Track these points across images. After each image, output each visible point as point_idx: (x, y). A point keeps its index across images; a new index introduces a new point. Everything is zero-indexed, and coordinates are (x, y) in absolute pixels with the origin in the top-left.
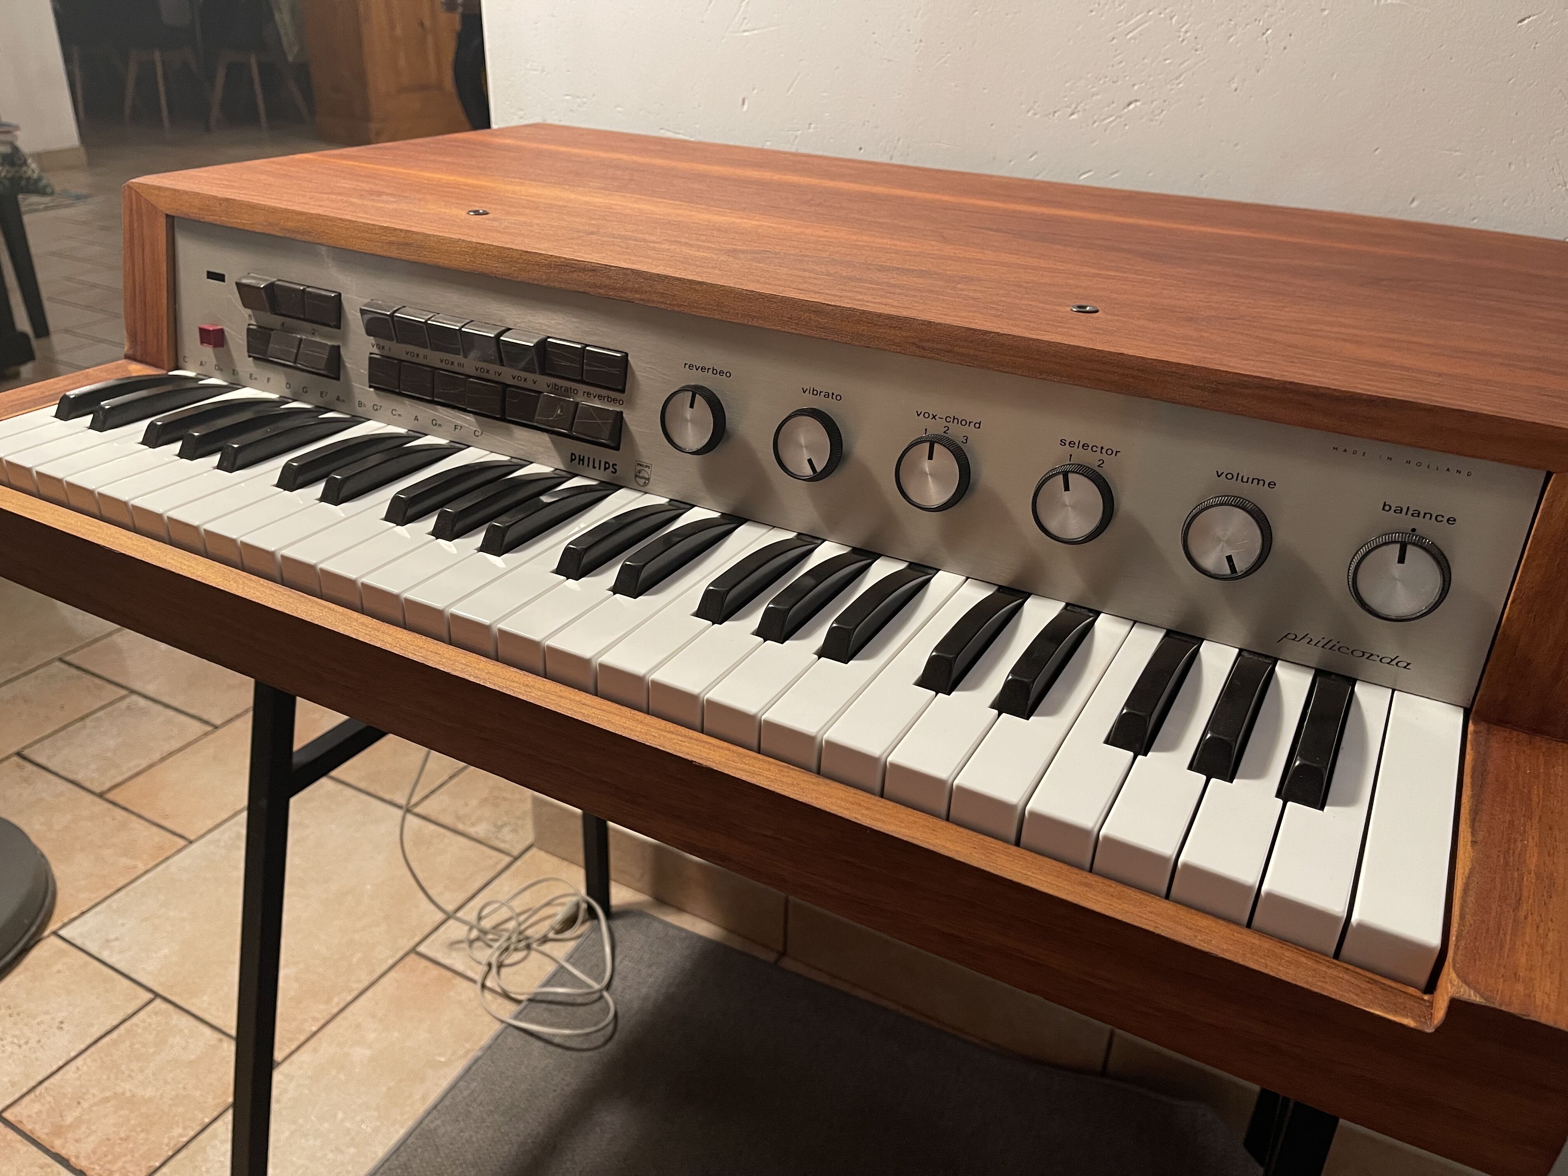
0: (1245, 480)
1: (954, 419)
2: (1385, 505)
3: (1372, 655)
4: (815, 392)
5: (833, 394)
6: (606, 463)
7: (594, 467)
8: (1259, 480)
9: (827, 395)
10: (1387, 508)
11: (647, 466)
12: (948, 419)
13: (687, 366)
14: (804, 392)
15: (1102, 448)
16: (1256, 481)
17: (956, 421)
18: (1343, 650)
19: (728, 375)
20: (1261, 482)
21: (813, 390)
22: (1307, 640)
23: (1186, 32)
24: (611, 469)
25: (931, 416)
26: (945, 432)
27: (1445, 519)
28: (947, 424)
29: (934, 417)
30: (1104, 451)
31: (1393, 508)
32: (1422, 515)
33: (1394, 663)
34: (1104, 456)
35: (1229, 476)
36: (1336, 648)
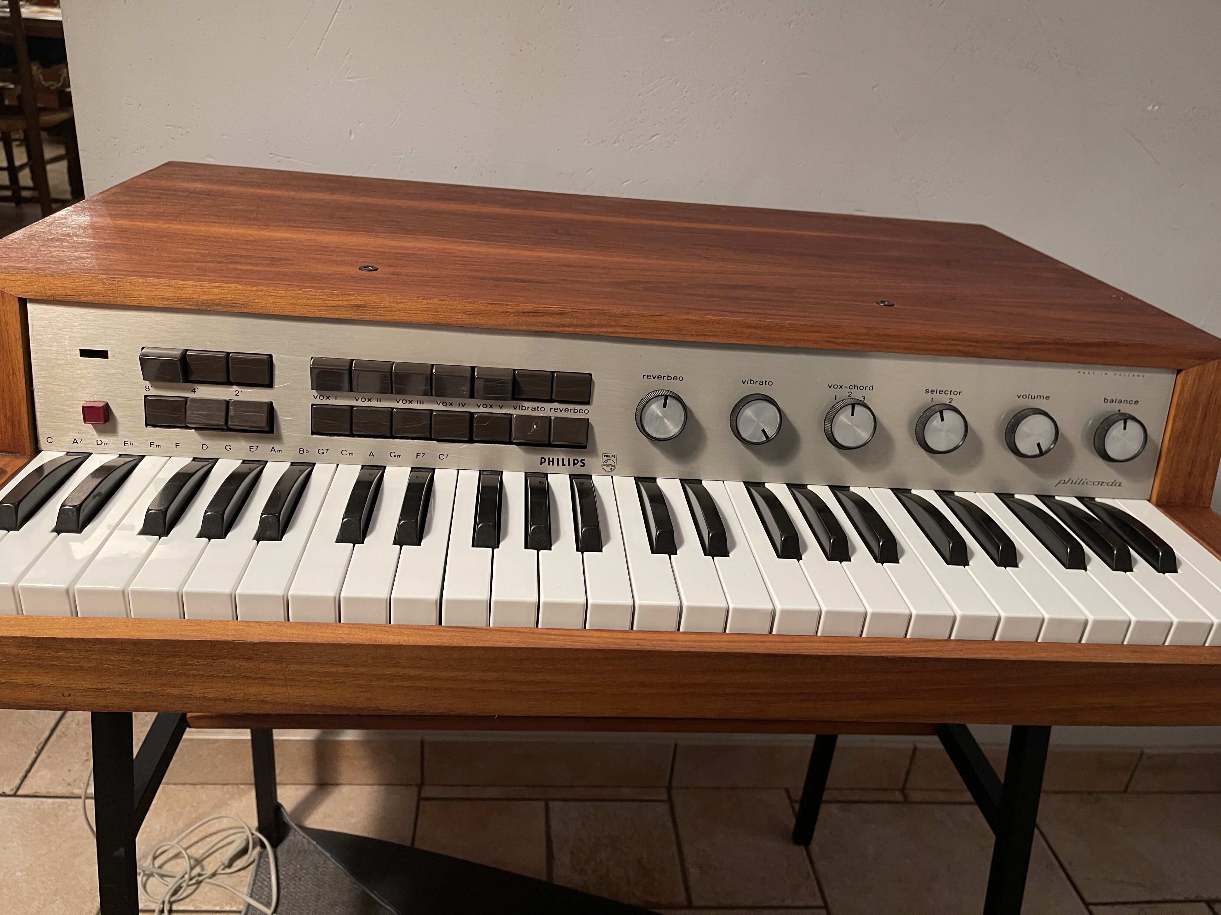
0: (1033, 397)
1: (855, 386)
2: (1105, 399)
3: (1103, 483)
4: (752, 382)
5: (766, 381)
6: (574, 460)
7: (563, 465)
8: (1040, 396)
9: (762, 383)
10: (1106, 401)
11: (613, 456)
12: (851, 387)
13: (645, 377)
14: (744, 383)
15: (951, 391)
16: (1039, 397)
17: (856, 387)
18: (1089, 483)
19: (681, 379)
20: (1042, 398)
21: (751, 381)
22: (1070, 482)
23: (686, 92)
24: (580, 463)
25: (839, 387)
26: (849, 396)
27: (1134, 402)
28: (851, 390)
29: (841, 387)
30: (952, 393)
31: (1109, 401)
32: (1123, 402)
33: (1114, 484)
34: (953, 396)
35: (1025, 397)
36: (1085, 483)
